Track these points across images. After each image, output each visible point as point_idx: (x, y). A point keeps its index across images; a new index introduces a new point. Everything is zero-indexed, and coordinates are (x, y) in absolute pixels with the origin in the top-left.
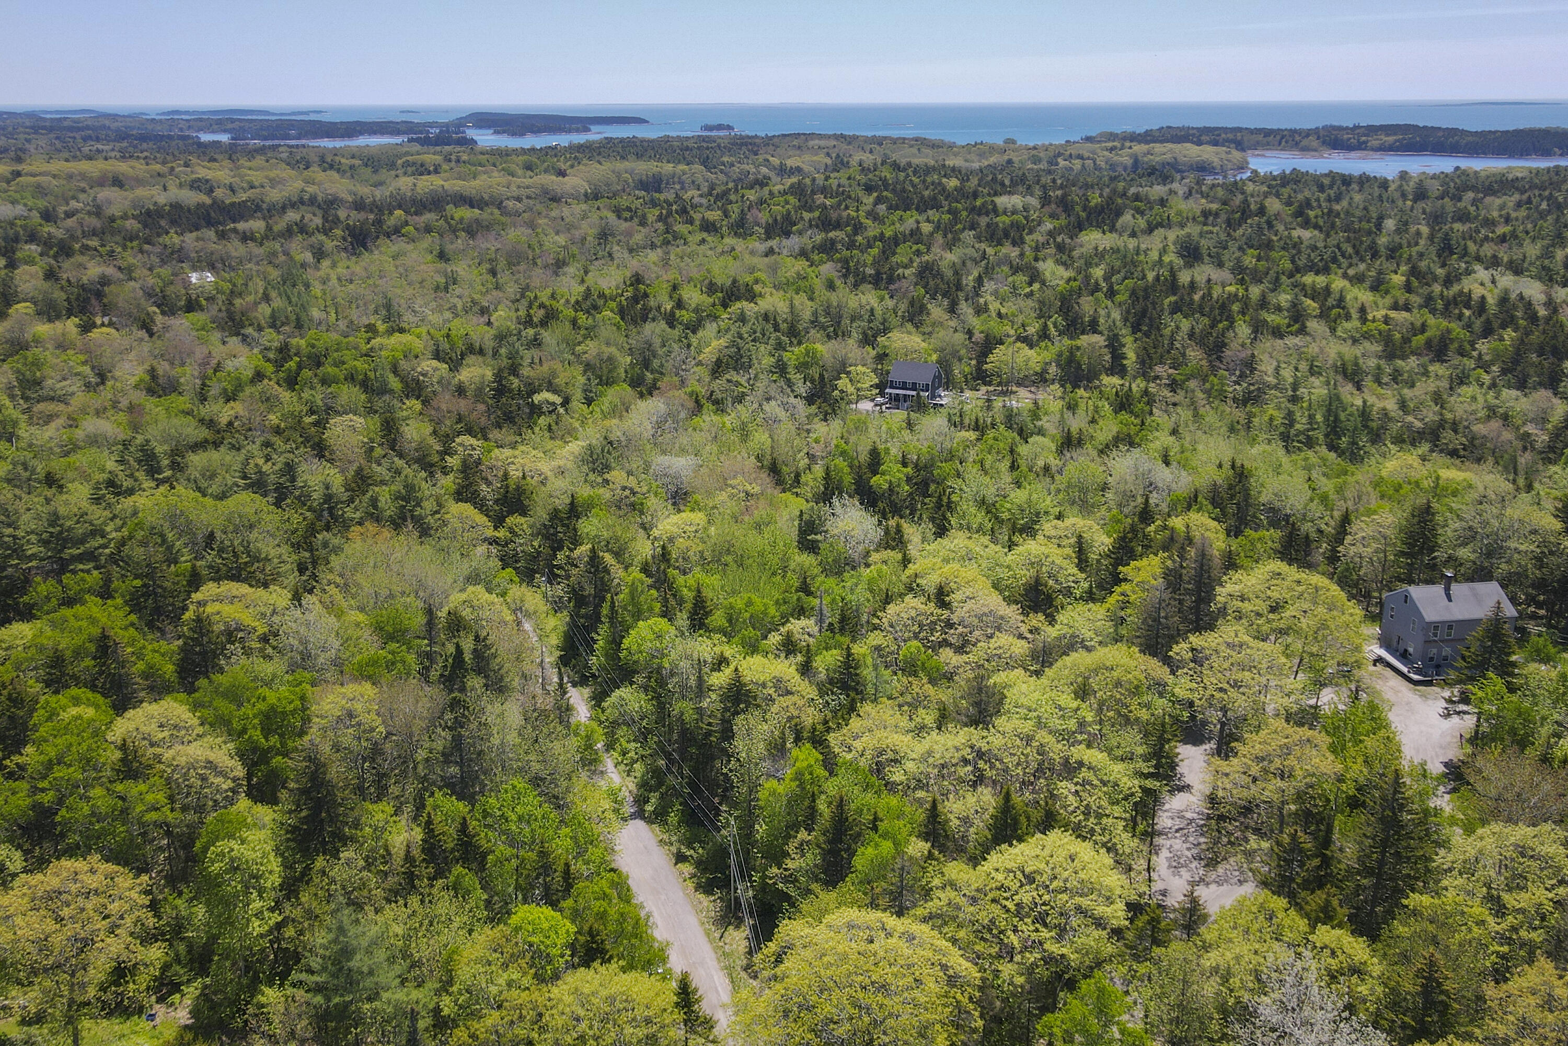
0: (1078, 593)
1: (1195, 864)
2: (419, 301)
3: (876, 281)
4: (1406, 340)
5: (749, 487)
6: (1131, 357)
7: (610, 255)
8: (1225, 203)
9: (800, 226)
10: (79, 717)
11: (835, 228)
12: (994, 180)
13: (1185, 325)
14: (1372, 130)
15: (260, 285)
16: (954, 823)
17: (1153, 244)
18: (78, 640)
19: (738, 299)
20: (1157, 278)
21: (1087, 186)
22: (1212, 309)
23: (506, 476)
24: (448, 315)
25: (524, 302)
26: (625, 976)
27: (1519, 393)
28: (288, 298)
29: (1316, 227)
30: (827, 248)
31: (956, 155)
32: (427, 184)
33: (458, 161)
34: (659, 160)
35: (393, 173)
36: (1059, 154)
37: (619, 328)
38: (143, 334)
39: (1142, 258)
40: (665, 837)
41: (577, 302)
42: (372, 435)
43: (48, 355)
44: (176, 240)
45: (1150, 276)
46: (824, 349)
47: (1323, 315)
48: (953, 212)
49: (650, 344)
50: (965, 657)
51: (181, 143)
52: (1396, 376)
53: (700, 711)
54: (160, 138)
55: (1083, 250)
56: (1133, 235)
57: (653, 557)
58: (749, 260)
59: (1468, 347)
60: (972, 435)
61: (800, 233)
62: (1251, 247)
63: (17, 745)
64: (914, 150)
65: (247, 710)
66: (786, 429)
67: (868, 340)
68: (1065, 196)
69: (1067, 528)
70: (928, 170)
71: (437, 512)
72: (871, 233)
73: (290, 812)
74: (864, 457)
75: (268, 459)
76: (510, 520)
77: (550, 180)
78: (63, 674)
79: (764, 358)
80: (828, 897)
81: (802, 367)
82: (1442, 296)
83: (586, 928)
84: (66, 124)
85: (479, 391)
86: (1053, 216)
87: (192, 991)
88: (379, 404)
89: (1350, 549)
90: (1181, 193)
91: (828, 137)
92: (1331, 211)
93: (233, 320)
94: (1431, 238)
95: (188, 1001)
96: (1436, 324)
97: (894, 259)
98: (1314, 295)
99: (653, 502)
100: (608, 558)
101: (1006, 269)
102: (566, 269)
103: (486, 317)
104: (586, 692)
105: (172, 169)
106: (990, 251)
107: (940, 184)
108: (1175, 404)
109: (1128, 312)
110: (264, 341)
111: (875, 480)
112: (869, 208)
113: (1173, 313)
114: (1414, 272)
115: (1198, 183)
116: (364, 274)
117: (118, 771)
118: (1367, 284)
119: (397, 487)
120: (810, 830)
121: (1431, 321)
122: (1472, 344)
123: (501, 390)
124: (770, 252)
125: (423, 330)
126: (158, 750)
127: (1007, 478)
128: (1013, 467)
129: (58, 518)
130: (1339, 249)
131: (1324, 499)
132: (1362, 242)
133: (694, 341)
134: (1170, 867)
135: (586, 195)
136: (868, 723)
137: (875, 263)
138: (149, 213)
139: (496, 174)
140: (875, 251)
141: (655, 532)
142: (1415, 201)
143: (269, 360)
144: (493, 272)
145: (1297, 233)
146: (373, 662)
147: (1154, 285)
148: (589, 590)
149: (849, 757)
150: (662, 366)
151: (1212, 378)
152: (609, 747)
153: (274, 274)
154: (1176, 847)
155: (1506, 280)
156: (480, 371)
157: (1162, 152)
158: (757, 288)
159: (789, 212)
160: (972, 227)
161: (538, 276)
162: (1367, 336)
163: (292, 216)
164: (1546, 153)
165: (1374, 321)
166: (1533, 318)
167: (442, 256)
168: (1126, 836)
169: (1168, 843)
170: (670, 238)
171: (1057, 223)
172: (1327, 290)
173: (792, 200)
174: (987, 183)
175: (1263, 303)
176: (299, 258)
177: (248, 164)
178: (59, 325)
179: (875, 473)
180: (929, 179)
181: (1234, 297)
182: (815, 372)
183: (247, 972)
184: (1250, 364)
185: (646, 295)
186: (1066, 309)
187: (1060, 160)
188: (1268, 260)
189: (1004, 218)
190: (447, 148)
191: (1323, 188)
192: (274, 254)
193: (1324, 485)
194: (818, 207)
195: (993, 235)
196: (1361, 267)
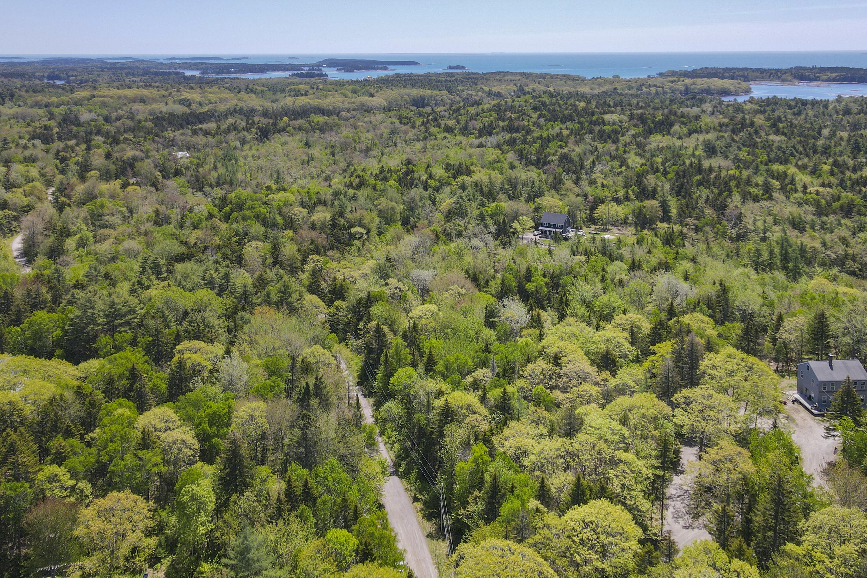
0: (631, 358)
1: (687, 516)
2: (294, 170)
3: (537, 164)
4: (829, 205)
5: (460, 290)
6: (674, 212)
7: (395, 144)
8: (731, 118)
9: (497, 130)
10: (122, 414)
11: (515, 132)
12: (605, 102)
13: (704, 193)
14: (823, 70)
15: (212, 160)
16: (553, 490)
17: (690, 143)
18: (121, 370)
19: (462, 174)
20: (691, 165)
21: (655, 107)
22: (720, 184)
23: (335, 279)
24: (308, 178)
25: (349, 173)
26: (381, 569)
28: (227, 167)
29: (783, 134)
30: (512, 142)
31: (585, 85)
32: (300, 102)
33: (317, 89)
34: (424, 88)
35: (283, 95)
36: (643, 85)
37: (398, 190)
38: (153, 189)
39: (683, 152)
40: (409, 486)
41: (376, 175)
42: (266, 252)
43: (106, 201)
44: (171, 134)
45: (688, 162)
46: (505, 205)
47: (783, 189)
48: (581, 123)
49: (414, 200)
50: (566, 395)
51: (175, 77)
52: (823, 225)
53: (428, 420)
55: (651, 146)
56: (680, 138)
57: (409, 328)
58: (469, 150)
59: (863, 209)
60: (583, 258)
61: (497, 133)
62: (744, 146)
63: (91, 427)
64: (563, 82)
65: (202, 413)
66: (482, 255)
67: (531, 199)
68: (642, 113)
69: (627, 320)
70: (570, 95)
71: (299, 300)
72: (535, 135)
73: (221, 470)
74: (523, 272)
75: (217, 270)
76: (336, 303)
77: (365, 99)
78: (113, 388)
79: (474, 210)
80: (486, 529)
81: (493, 216)
82: (850, 179)
83: (364, 541)
84: (118, 66)
85: (323, 226)
86: (635, 126)
87: (166, 562)
88: (271, 234)
89: (783, 335)
90: (708, 111)
91: (516, 74)
92: (792, 123)
93: (198, 182)
94: (849, 140)
95: (164, 568)
96: (847, 196)
97: (547, 151)
98: (778, 177)
99: (410, 295)
100: (385, 328)
101: (607, 157)
102: (371, 153)
103: (328, 182)
104: (371, 401)
105: (171, 93)
106: (600, 146)
107: (575, 105)
108: (697, 240)
109: (674, 184)
110: (214, 194)
111: (528, 286)
112: (534, 120)
113: (698, 185)
114: (835, 164)
115: (719, 104)
116: (266, 154)
117: (140, 444)
118: (809, 170)
119: (279, 285)
120: (480, 490)
121: (844, 194)
123: (334, 225)
124: (481, 145)
125: (295, 189)
126: (159, 433)
127: (599, 286)
128: (603, 280)
129: (114, 304)
130: (794, 148)
131: (771, 305)
132: (808, 144)
133: (437, 198)
134: (673, 517)
135: (384, 109)
136: (513, 432)
137: (537, 153)
138: (158, 117)
139: (337, 96)
140: (537, 145)
141: (411, 314)
142: (844, 115)
143: (215, 206)
144: (333, 154)
145: (772, 137)
146: (264, 387)
147: (689, 169)
148: (375, 345)
149: (502, 450)
150: (419, 214)
151: (718, 226)
152: (382, 434)
153: (220, 154)
154: (677, 506)
156: (324, 214)
157: (701, 83)
158: (472, 168)
159: (492, 122)
160: (590, 133)
161: (356, 157)
162: (806, 202)
163: (231, 120)
165: (810, 193)
167: (307, 145)
169: (673, 503)
170: (428, 135)
171: (637, 130)
172: (785, 174)
173: (494, 115)
174: (601, 105)
175: (749, 181)
176: (233, 144)
177: (209, 90)
178: (111, 184)
179: (529, 281)
180: (569, 102)
181: (734, 177)
182: (500, 219)
183: (194, 553)
184: (739, 218)
185: (413, 171)
186: (639, 183)
187: (643, 88)
188: (754, 154)
189: (608, 127)
190: (313, 80)
191: (790, 107)
192: (220, 142)
193: (773, 295)
194: (508, 119)
195: (602, 137)
196: (806, 160)
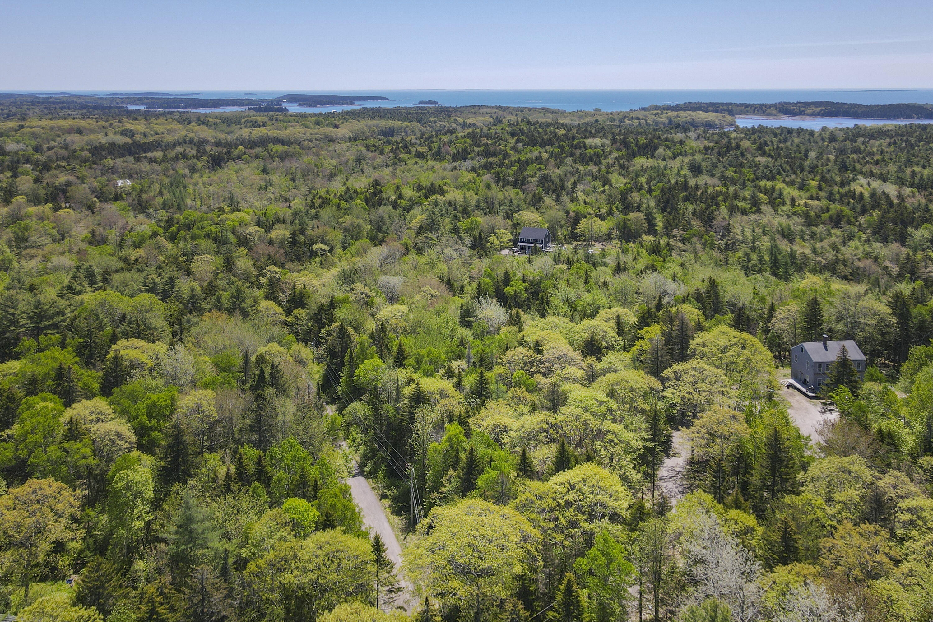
0: (617, 347)
2: (250, 195)
3: (515, 185)
4: (818, 216)
5: (433, 292)
6: (660, 225)
7: (362, 170)
8: (717, 143)
9: (472, 155)
10: (46, 407)
11: (492, 157)
12: (586, 130)
13: (691, 208)
14: (808, 104)
15: (157, 186)
16: (535, 462)
17: (675, 164)
18: (46, 370)
19: (434, 194)
20: (677, 183)
21: (639, 134)
22: (707, 198)
23: (294, 287)
24: (266, 203)
25: (311, 196)
26: (344, 535)
27: (882, 245)
28: (174, 194)
29: (770, 156)
30: (488, 167)
31: (565, 117)
32: (257, 133)
33: (277, 120)
34: (393, 120)
35: (239, 126)
36: (626, 117)
37: (365, 210)
38: (89, 212)
39: (669, 172)
40: (375, 485)
41: (341, 195)
42: (218, 266)
43: (33, 223)
44: (111, 162)
45: (673, 181)
46: (481, 220)
47: (772, 203)
48: (561, 147)
49: (381, 218)
50: (549, 379)
51: (117, 111)
52: (813, 236)
53: (397, 409)
54: (103, 108)
55: (634, 168)
56: (664, 159)
57: (376, 330)
58: (441, 173)
59: (853, 220)
60: (565, 267)
61: (472, 159)
62: (731, 166)
63: (8, 425)
64: (542, 115)
65: (140, 405)
66: (457, 262)
67: (508, 216)
68: (625, 139)
69: (613, 313)
70: (548, 125)
71: (254, 306)
72: (513, 159)
73: (161, 459)
74: (501, 276)
75: (159, 275)
76: (295, 312)
77: (330, 130)
78: (36, 388)
79: (447, 224)
81: (468, 230)
82: (839, 192)
83: (325, 514)
84: (51, 100)
85: (281, 243)
86: (618, 149)
88: (223, 250)
89: (776, 324)
90: (693, 138)
91: (493, 107)
92: (778, 147)
93: (141, 205)
94: (836, 161)
96: (835, 207)
97: (525, 173)
98: (766, 192)
99: (378, 301)
100: (350, 330)
101: (589, 178)
102: (336, 178)
103: (288, 204)
104: (334, 407)
105: (111, 124)
106: (581, 168)
107: (554, 132)
108: (684, 251)
109: (659, 201)
110: (159, 216)
111: (507, 289)
112: (512, 145)
113: (685, 201)
114: (823, 179)
115: (704, 132)
116: (219, 181)
117: (66, 436)
118: (797, 185)
119: (232, 291)
120: (455, 469)
121: (832, 206)
122: (856, 218)
123: (294, 242)
124: (455, 168)
125: (251, 211)
126: (89, 426)
127: (582, 288)
128: (586, 282)
129: (40, 304)
130: (782, 167)
131: (763, 300)
132: (795, 164)
133: (408, 217)
135: (350, 138)
136: (490, 412)
137: (515, 175)
138: (96, 147)
139: (298, 127)
140: (515, 168)
141: (378, 316)
142: (830, 142)
143: (160, 226)
144: (293, 180)
145: (758, 159)
146: (213, 381)
147: (674, 187)
148: (338, 348)
149: (479, 430)
150: (388, 229)
151: (706, 236)
152: (346, 437)
153: (167, 181)
154: (669, 486)
155: (876, 184)
156: (282, 232)
157: (685, 116)
158: (445, 188)
159: (466, 148)
160: (571, 155)
161: (319, 182)
162: (795, 214)
163: (179, 149)
164: (909, 117)
165: (799, 205)
166: (891, 204)
167: (265, 171)
168: (634, 472)
169: (665, 484)
170: (397, 161)
171: (620, 153)
172: (773, 189)
173: (468, 140)
174: (582, 132)
175: (736, 196)
176: (181, 172)
177: (156, 121)
178: (41, 207)
179: (507, 285)
180: (548, 130)
181: (720, 193)
182: (476, 233)
184: (728, 229)
185: (381, 192)
186: (624, 199)
187: (626, 120)
188: (741, 173)
189: (590, 150)
190: (271, 113)
191: (776, 135)
192: (167, 170)
193: (763, 291)
194: (483, 144)
195: (583, 160)
196: (793, 176)
